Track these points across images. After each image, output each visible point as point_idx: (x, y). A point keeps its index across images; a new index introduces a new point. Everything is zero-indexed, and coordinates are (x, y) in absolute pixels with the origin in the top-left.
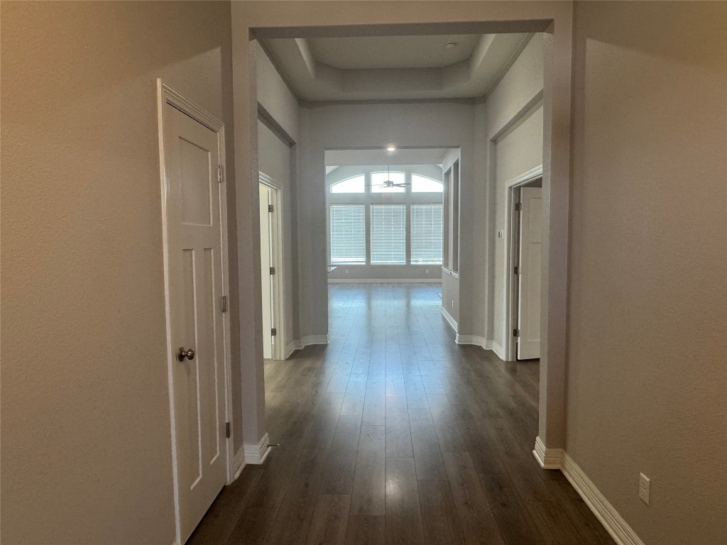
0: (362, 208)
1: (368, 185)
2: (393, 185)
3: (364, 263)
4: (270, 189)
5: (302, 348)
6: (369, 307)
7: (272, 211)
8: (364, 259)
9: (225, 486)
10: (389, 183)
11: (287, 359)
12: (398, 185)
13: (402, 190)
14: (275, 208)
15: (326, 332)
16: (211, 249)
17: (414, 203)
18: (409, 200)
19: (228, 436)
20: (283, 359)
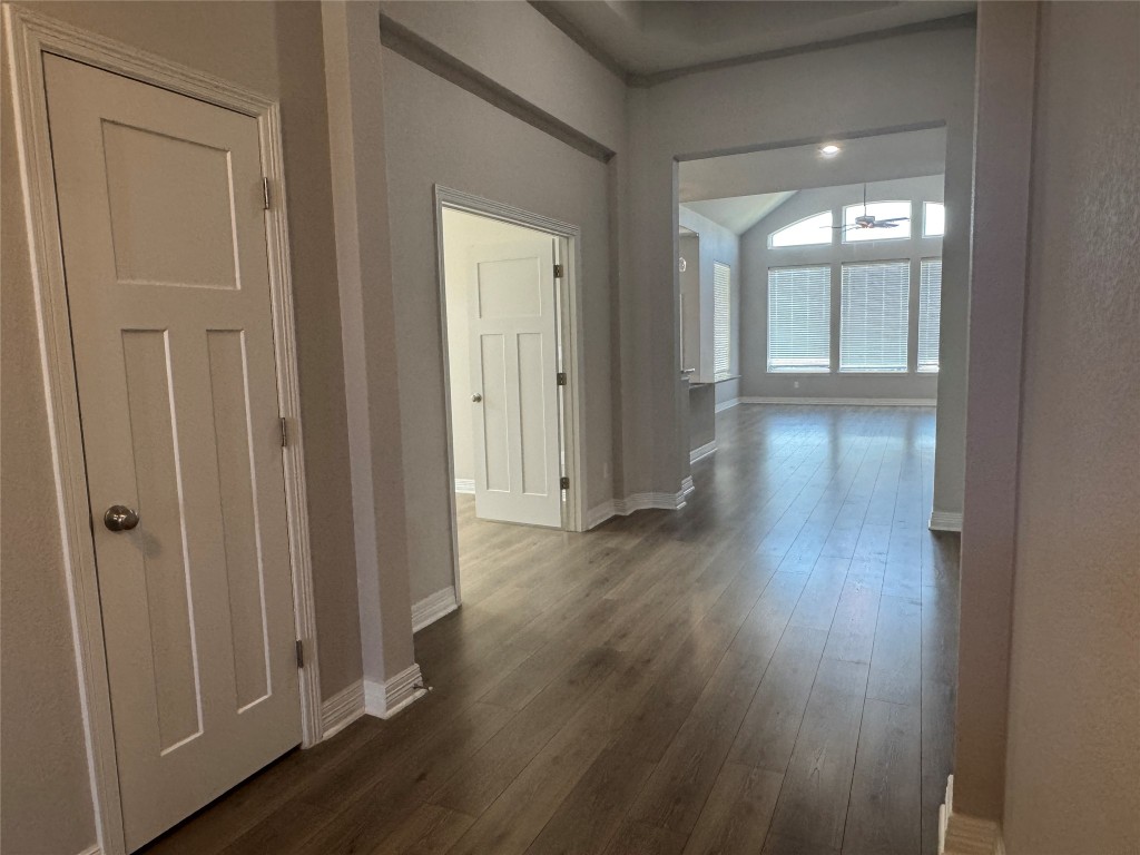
0: (827, 270)
1: (838, 228)
2: (874, 226)
3: (827, 370)
4: (557, 239)
5: (629, 513)
7: (561, 276)
8: (827, 361)
9: (297, 748)
11: (588, 531)
14: (565, 272)
16: (239, 331)
17: (924, 259)
18: (917, 252)
19: (301, 664)
20: (580, 530)
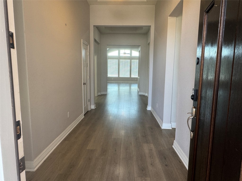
0: (117, 60)
1: (119, 53)
5: (101, 94)
6: (119, 89)
8: (118, 75)
10: (125, 53)
12: (128, 54)
13: (129, 55)
15: (107, 91)
16: (87, 67)
18: (131, 58)
20: (96, 96)
